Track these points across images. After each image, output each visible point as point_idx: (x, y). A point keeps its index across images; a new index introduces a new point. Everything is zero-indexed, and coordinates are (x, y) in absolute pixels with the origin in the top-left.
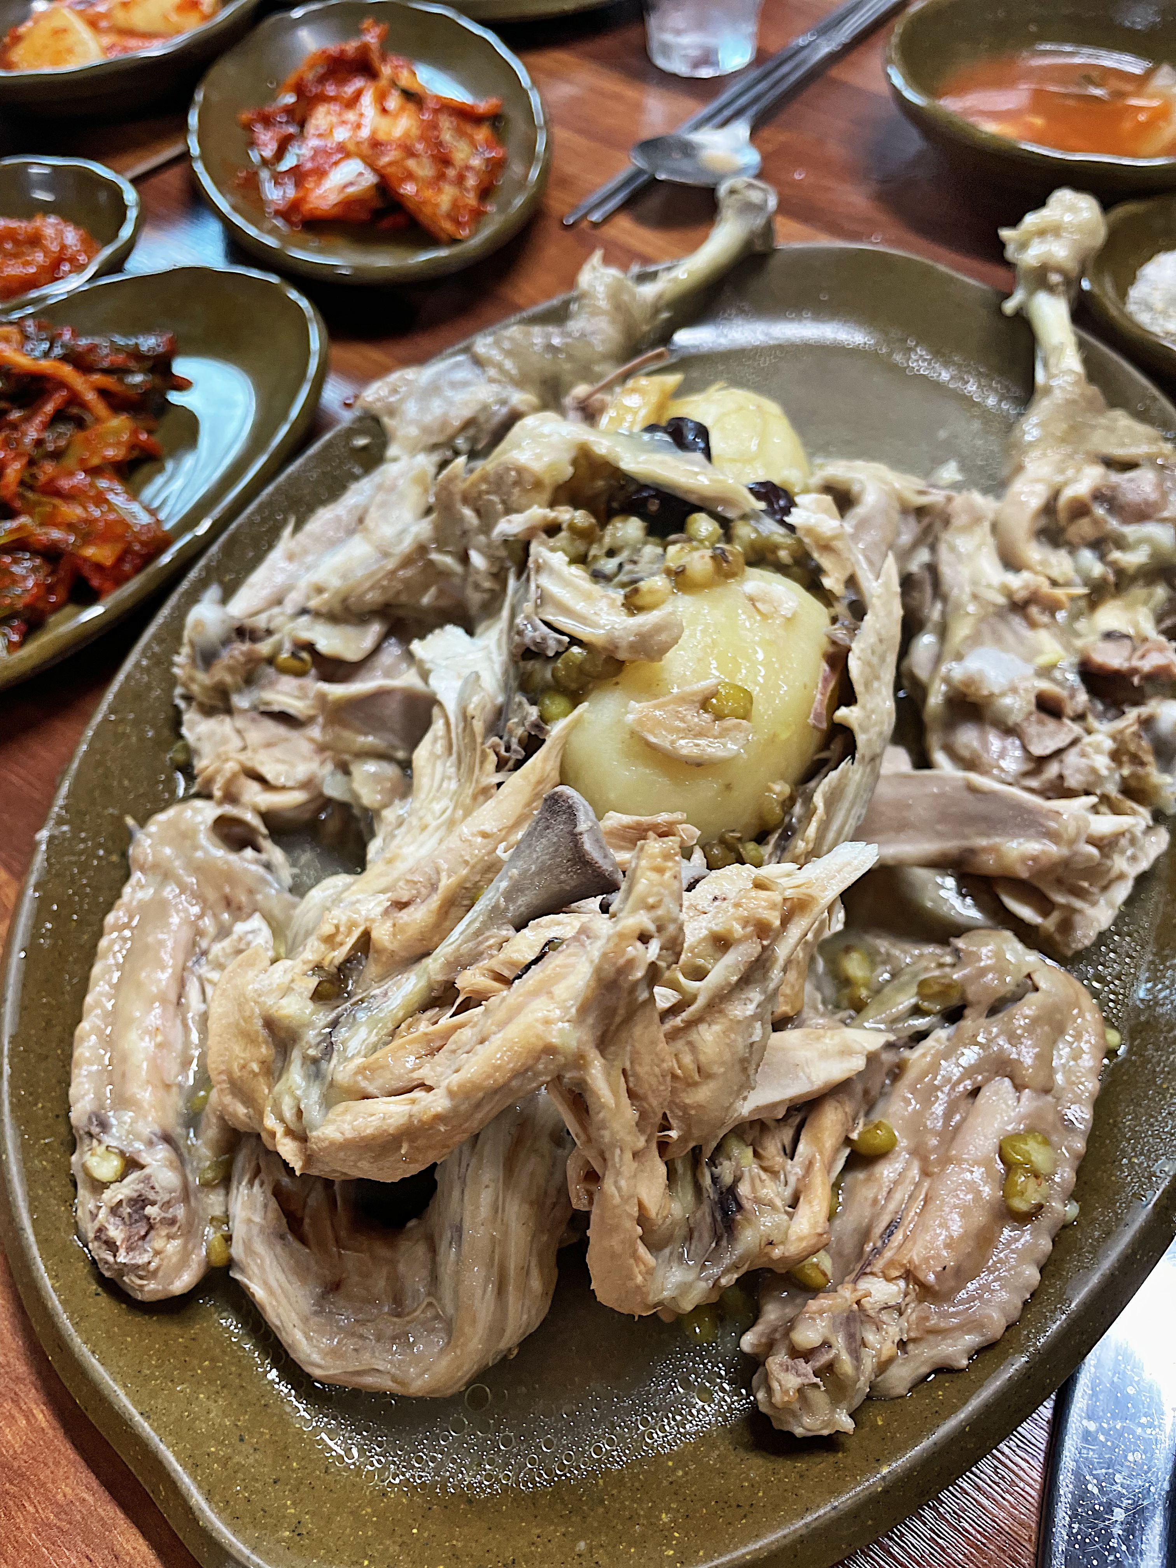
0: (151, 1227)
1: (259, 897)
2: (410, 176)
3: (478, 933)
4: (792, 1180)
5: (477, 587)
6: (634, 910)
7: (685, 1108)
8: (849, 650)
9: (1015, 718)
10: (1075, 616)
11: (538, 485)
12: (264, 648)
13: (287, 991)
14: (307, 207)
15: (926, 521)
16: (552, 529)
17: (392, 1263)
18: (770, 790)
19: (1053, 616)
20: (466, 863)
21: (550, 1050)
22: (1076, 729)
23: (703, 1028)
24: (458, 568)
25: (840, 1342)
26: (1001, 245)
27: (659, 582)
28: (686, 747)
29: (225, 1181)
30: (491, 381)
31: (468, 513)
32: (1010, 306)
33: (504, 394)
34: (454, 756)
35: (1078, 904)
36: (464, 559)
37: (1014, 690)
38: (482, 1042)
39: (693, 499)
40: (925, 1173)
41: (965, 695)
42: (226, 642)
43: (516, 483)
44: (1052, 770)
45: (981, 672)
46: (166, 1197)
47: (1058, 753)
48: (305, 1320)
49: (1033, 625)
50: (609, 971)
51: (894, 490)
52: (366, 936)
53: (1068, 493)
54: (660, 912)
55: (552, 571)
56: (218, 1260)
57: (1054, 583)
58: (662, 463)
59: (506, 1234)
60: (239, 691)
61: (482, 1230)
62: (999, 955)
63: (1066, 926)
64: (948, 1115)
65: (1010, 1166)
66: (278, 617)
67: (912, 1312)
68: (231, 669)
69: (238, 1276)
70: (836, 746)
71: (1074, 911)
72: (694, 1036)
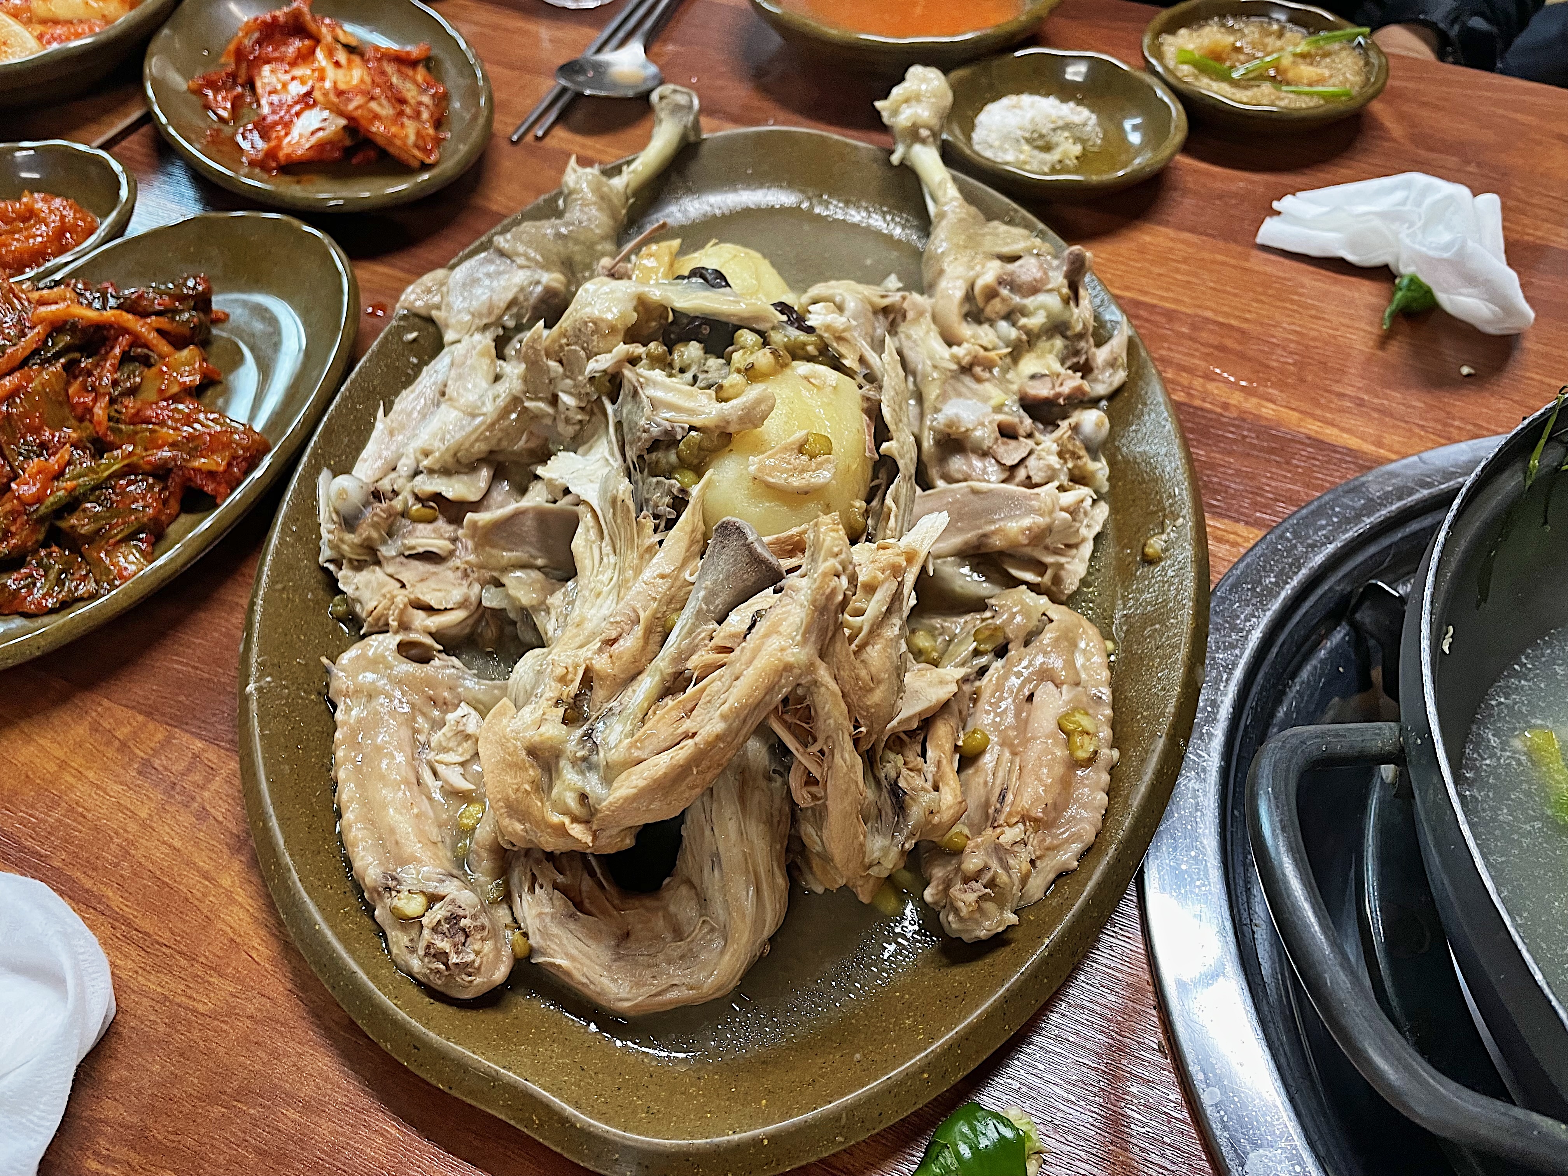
0: (467, 936)
1: (460, 690)
2: (376, 117)
3: (690, 633)
4: (930, 777)
5: (567, 421)
6: (825, 560)
7: (867, 709)
8: (880, 401)
9: (987, 444)
10: (1005, 371)
11: (613, 329)
12: (398, 504)
13: (542, 721)
14: (281, 155)
15: (891, 317)
16: (633, 361)
17: (665, 909)
18: (853, 506)
19: (991, 372)
20: (655, 599)
21: (788, 668)
22: (1030, 443)
23: (869, 649)
24: (550, 410)
25: (995, 866)
26: (878, 114)
27: (736, 378)
28: (796, 482)
29: (507, 898)
30: (521, 267)
31: (552, 364)
32: (895, 159)
33: (537, 277)
34: (607, 538)
35: (1062, 560)
36: (554, 400)
37: (983, 425)
38: (737, 679)
39: (734, 320)
40: (1014, 754)
41: (949, 435)
42: (367, 504)
43: (593, 332)
44: (1021, 474)
45: (957, 415)
46: (473, 911)
47: (1022, 461)
48: (609, 969)
49: (978, 380)
50: (822, 600)
51: (865, 297)
52: (587, 670)
53: (980, 284)
54: (843, 556)
55: (655, 384)
56: (521, 951)
57: (986, 349)
58: (705, 298)
59: (752, 849)
60: (384, 542)
61: (735, 850)
62: (1022, 602)
63: (1057, 580)
64: (1017, 715)
65: (1068, 734)
66: (398, 480)
67: (1034, 841)
68: (375, 526)
69: (541, 960)
70: (883, 476)
71: (1061, 566)
72: (864, 656)
